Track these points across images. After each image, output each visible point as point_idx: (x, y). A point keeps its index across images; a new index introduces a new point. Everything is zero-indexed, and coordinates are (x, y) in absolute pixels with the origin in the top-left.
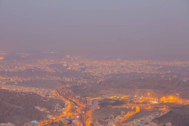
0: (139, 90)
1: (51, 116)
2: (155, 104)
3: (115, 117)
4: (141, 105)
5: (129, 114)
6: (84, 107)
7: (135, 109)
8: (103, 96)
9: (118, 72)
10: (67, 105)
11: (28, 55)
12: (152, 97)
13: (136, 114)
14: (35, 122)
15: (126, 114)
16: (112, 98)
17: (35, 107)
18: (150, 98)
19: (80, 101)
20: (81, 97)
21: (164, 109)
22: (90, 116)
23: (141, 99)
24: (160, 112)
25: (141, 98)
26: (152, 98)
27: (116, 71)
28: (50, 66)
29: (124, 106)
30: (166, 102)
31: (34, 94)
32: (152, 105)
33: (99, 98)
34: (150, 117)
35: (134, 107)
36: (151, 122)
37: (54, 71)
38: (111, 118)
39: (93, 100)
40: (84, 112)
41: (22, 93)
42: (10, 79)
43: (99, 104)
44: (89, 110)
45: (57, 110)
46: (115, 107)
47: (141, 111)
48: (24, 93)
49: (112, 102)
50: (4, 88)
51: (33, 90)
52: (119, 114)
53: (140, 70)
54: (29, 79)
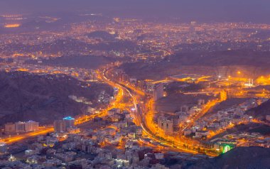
0: (224, 67)
1: (93, 109)
2: (249, 88)
3: (189, 109)
4: (228, 90)
5: (211, 104)
6: (143, 94)
7: (218, 96)
8: (171, 77)
9: (193, 41)
10: (117, 93)
11: (56, 19)
12: (244, 77)
13: (221, 103)
14: (70, 118)
15: (206, 103)
16: (184, 80)
17: (70, 97)
18: (241, 79)
19: (137, 85)
20: (138, 80)
21: (263, 95)
22: (152, 107)
23: (229, 80)
24: (257, 99)
25: (227, 80)
26: (245, 80)
27: (189, 40)
28: (91, 35)
29: (202, 92)
30: (265, 84)
31: (67, 77)
32: (244, 89)
33: (165, 81)
34: (242, 107)
35: (218, 93)
36: (245, 114)
37: (97, 42)
38: (184, 110)
39: (156, 84)
40: (142, 102)
41: (49, 75)
42: (30, 56)
43: (165, 90)
44: (150, 98)
45: (102, 100)
46: (189, 93)
47: (228, 99)
48: (52, 76)
49: (185, 86)
50: (22, 70)
51: (66, 71)
52: (196, 103)
53: (225, 38)
54: (59, 55)
